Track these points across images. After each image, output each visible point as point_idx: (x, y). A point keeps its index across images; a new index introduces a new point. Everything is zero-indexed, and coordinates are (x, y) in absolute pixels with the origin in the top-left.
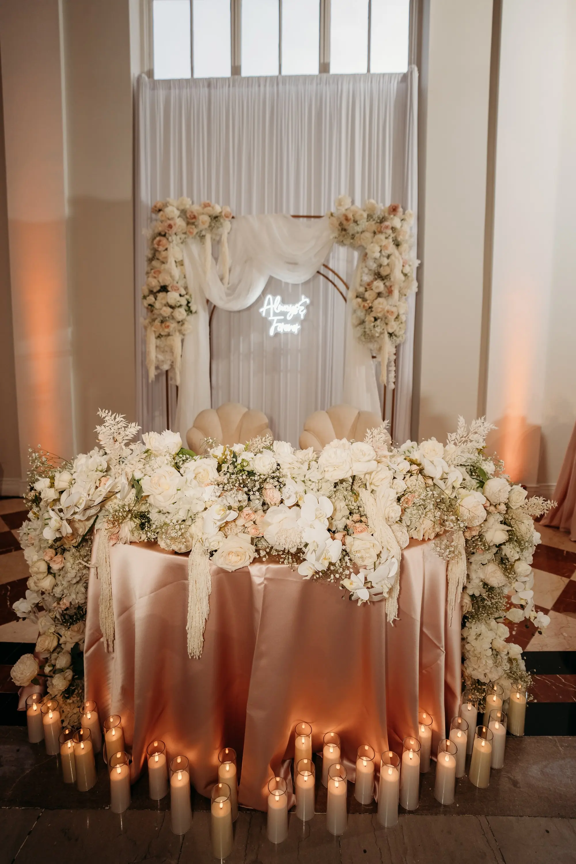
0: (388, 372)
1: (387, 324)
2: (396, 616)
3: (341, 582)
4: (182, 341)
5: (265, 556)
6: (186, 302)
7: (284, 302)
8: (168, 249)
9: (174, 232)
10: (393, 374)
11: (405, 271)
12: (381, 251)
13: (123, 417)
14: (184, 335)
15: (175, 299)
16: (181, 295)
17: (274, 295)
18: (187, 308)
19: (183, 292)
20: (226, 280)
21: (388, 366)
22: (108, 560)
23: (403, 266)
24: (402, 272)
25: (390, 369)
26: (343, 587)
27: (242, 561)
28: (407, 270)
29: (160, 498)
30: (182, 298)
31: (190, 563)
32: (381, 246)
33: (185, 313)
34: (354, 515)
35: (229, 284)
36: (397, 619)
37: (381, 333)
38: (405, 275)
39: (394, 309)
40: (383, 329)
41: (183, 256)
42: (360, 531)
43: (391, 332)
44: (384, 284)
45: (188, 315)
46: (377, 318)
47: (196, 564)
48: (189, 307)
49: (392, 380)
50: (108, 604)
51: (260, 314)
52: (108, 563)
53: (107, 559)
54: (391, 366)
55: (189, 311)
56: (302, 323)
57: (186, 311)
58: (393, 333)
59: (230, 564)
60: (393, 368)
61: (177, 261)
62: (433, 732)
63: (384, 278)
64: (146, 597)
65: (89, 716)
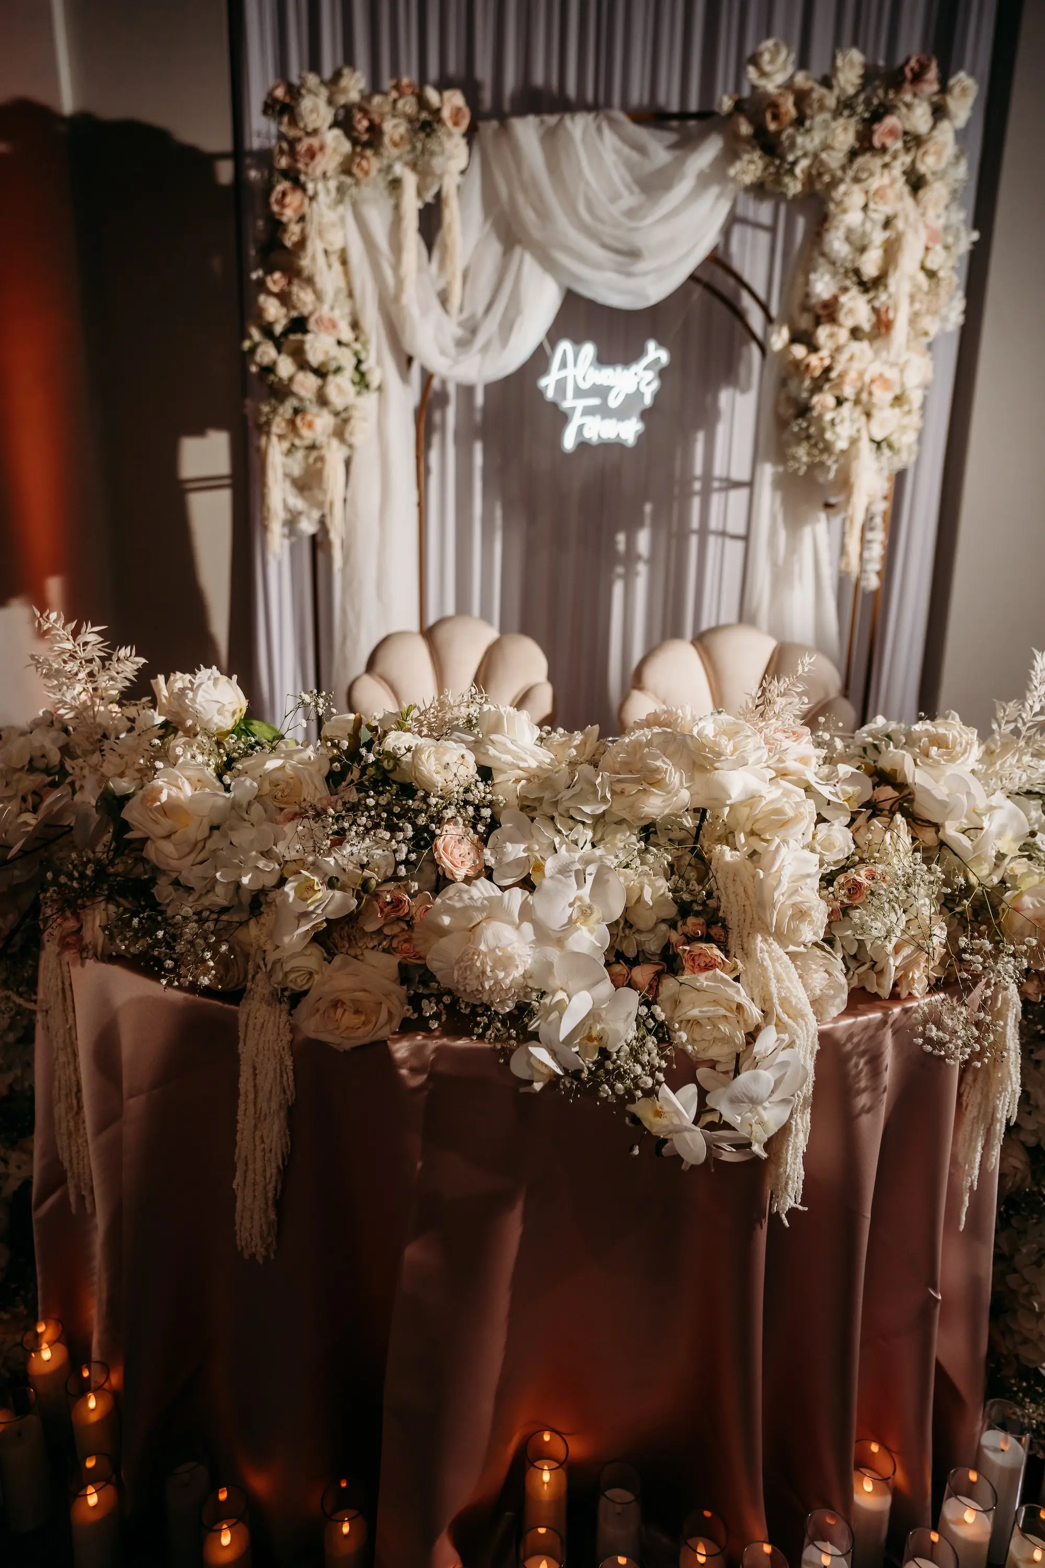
0: (864, 542)
1: (868, 415)
2: (799, 1200)
3: (631, 1108)
4: (348, 463)
5: (436, 1016)
6: (353, 361)
7: (603, 360)
8: (307, 218)
9: (318, 172)
10: (876, 551)
11: (930, 265)
12: (865, 208)
13: (98, 633)
14: (351, 446)
15: (327, 353)
16: (340, 343)
17: (578, 342)
18: (357, 378)
19: (347, 334)
20: (455, 299)
21: (867, 527)
22: (68, 994)
23: (927, 249)
24: (923, 268)
25: (869, 536)
26: (636, 1120)
27: (370, 1027)
28: (937, 260)
29: (168, 848)
30: (344, 349)
31: (242, 1019)
32: (867, 192)
33: (351, 390)
34: (691, 920)
35: (461, 310)
36: (801, 1208)
37: (854, 441)
38: (931, 274)
39: (892, 374)
40: (858, 431)
41: (345, 235)
42: (702, 964)
43: (878, 437)
44: (870, 301)
45: (359, 393)
46: (842, 398)
47: (255, 1025)
48: (362, 375)
49: (875, 566)
50: (75, 1102)
51: (540, 394)
52: (69, 1002)
53: (66, 991)
54: (872, 529)
55: (362, 381)
56: (646, 415)
57: (354, 383)
58: (884, 440)
59: (337, 1032)
60: (878, 536)
61: (330, 249)
62: (897, 1495)
63: (869, 285)
64: (143, 1097)
65: (46, 1354)
